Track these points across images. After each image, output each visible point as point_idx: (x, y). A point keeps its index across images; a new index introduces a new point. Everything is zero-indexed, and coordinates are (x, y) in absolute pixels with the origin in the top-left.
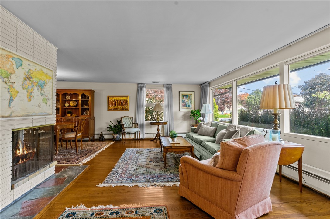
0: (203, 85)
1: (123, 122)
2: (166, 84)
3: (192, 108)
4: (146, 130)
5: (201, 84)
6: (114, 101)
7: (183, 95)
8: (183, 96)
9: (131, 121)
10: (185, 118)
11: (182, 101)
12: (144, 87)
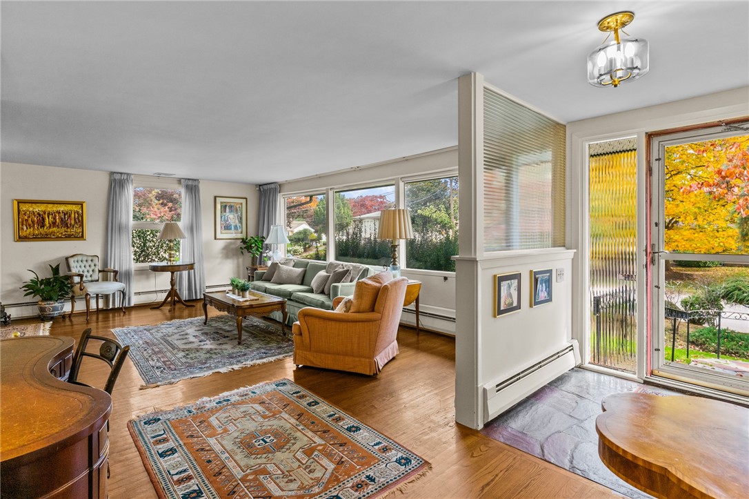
0: (265, 187)
1: (72, 269)
2: (186, 179)
3: (242, 233)
4: (137, 286)
5: (261, 184)
6: (39, 214)
7: (224, 204)
8: (224, 207)
9: (95, 265)
10: (228, 252)
11: (221, 217)
12: (130, 181)
